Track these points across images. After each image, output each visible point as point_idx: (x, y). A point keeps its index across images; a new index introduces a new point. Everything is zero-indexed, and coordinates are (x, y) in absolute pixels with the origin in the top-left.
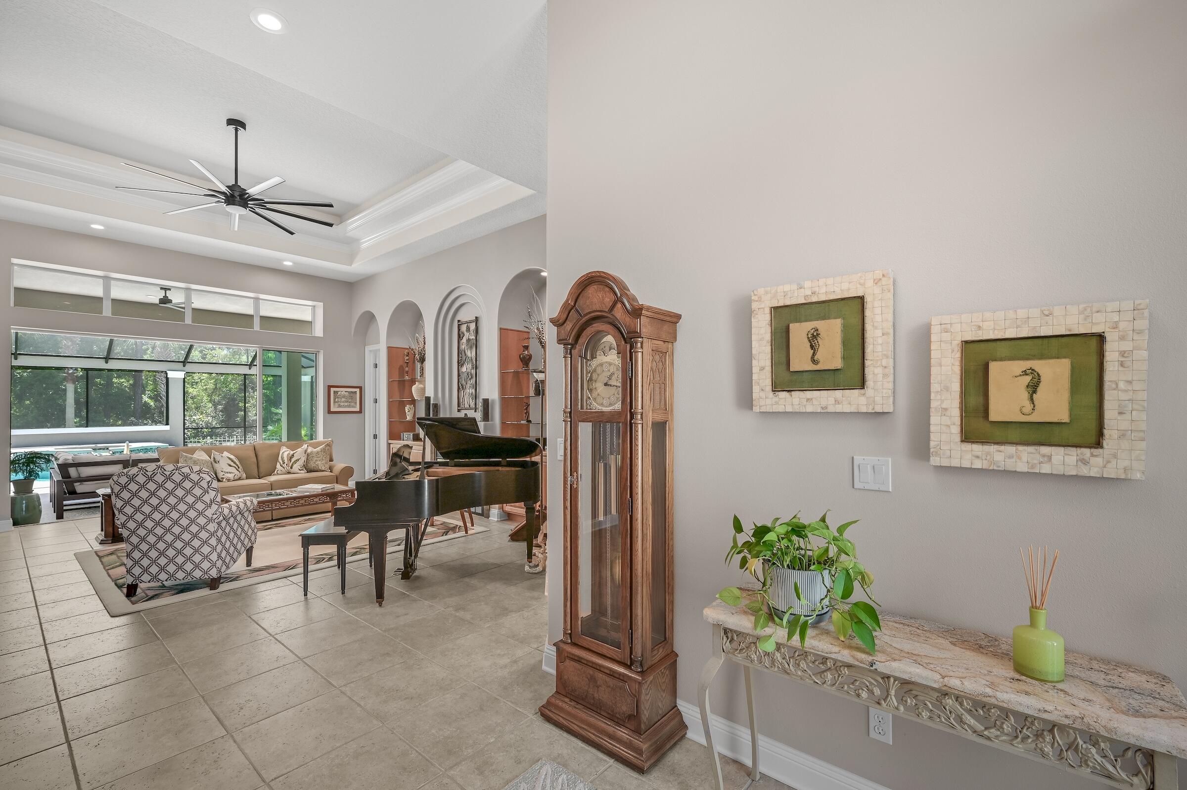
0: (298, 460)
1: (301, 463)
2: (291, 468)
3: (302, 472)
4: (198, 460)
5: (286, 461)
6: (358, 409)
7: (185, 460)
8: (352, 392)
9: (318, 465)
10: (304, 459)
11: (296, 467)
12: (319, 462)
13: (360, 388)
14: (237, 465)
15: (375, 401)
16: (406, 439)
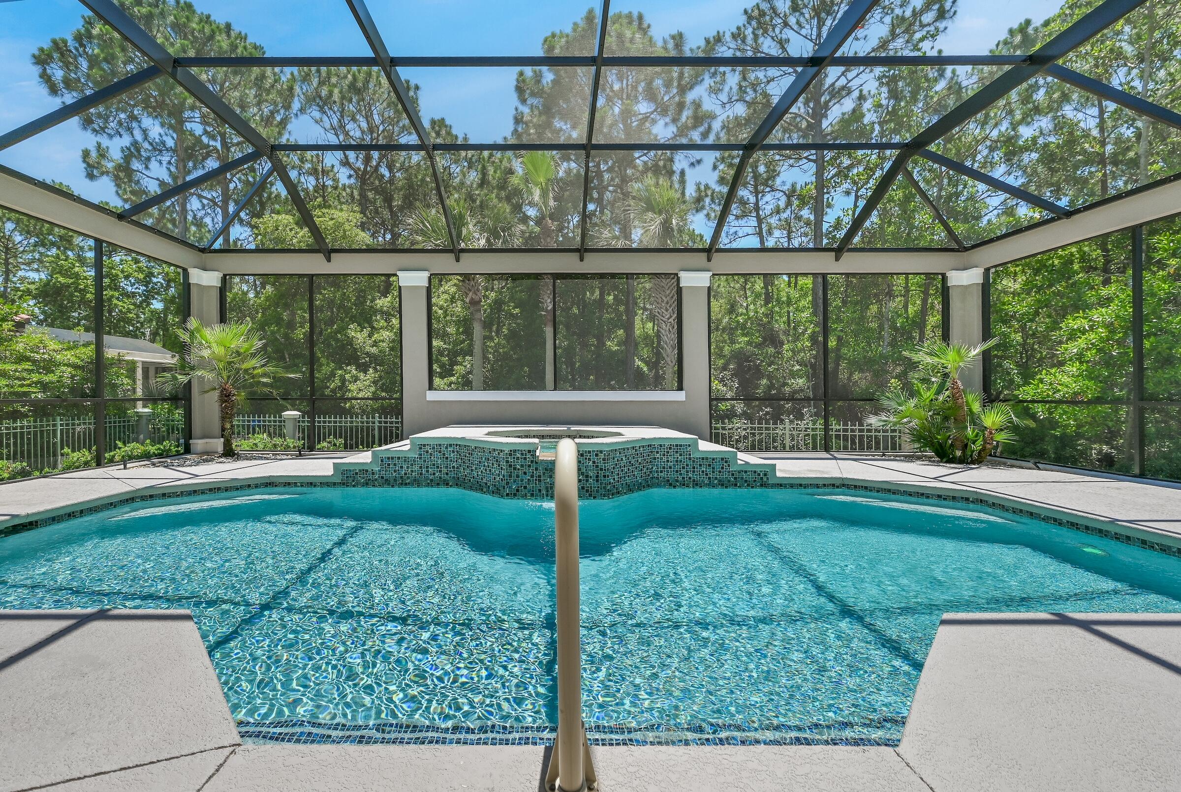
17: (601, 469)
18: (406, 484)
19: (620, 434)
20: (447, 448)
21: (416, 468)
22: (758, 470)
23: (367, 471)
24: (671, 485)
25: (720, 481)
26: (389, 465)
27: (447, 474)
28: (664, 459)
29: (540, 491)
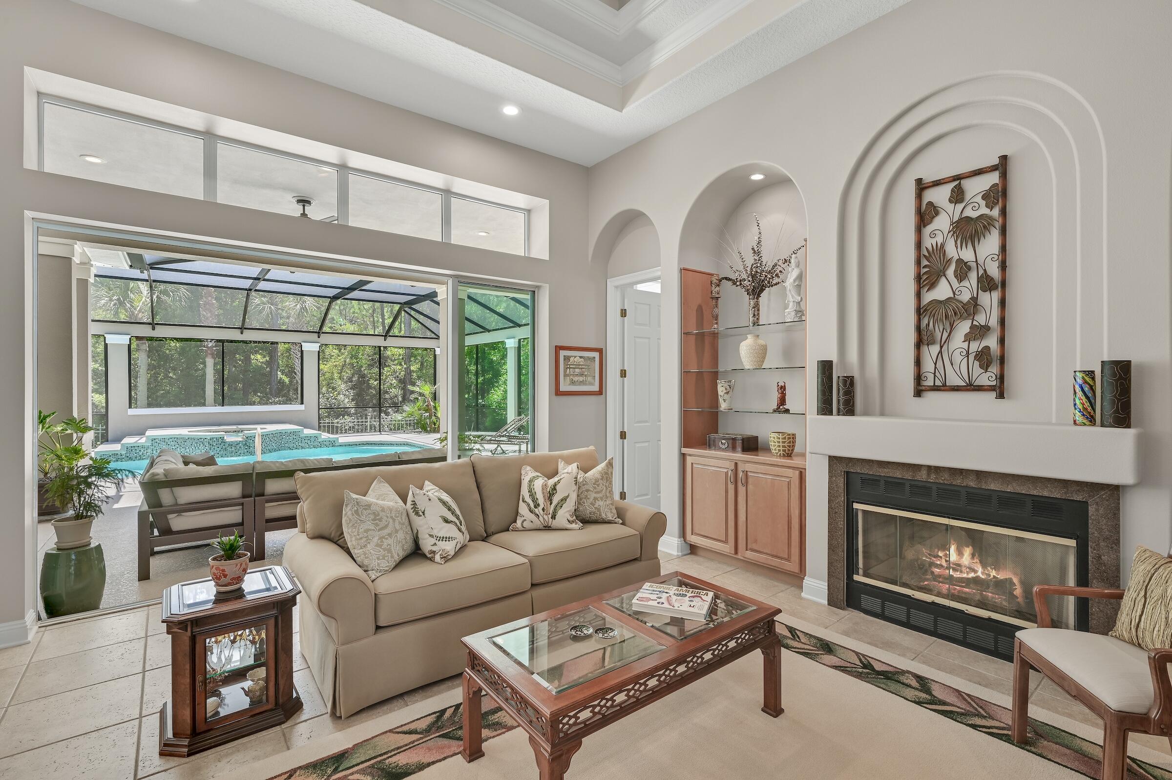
0: (564, 500)
1: (570, 506)
2: (554, 517)
3: (574, 526)
4: (383, 510)
5: (541, 501)
6: (596, 388)
7: (357, 512)
8: (589, 358)
9: (599, 510)
10: (573, 497)
11: (564, 515)
12: (601, 503)
13: (600, 351)
14: (458, 518)
15: (623, 374)
16: (723, 447)
18: (143, 459)
20: (169, 440)
21: (149, 450)
22: (331, 440)
23: (117, 454)
24: (290, 449)
25: (313, 446)
26: (132, 450)
28: (288, 438)
29: (226, 454)
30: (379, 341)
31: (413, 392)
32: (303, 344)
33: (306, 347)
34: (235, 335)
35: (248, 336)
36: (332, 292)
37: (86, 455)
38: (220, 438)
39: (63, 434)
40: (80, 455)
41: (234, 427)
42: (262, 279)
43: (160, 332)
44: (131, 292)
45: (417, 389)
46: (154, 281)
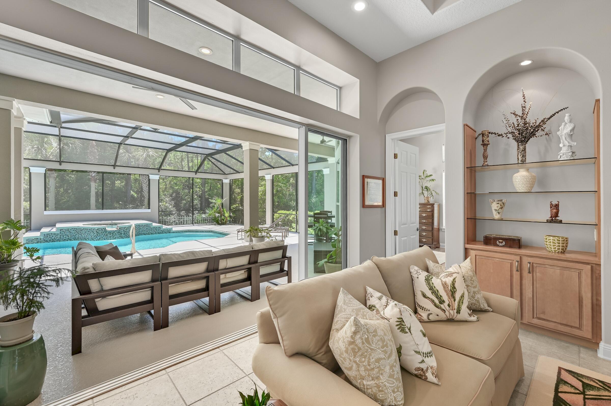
1: (467, 302)
2: (458, 312)
3: (472, 318)
5: (445, 297)
6: (381, 203)
9: (478, 302)
10: (466, 294)
11: (465, 310)
13: (383, 179)
15: (396, 194)
16: (501, 245)
17: (125, 232)
18: (54, 241)
19: (129, 223)
20: (71, 230)
21: (58, 236)
22: (168, 229)
23: (38, 238)
24: (145, 234)
25: (158, 233)
26: (47, 236)
27: (71, 237)
28: (143, 228)
29: (107, 238)
30: (192, 175)
31: (212, 203)
32: (149, 175)
33: (151, 177)
34: (110, 169)
35: (118, 170)
36: (168, 147)
37: (21, 246)
38: (104, 229)
39: (3, 231)
40: (17, 246)
41: (110, 222)
42: (130, 137)
43: (64, 166)
44: (45, 144)
45: (214, 201)
46: (62, 136)
